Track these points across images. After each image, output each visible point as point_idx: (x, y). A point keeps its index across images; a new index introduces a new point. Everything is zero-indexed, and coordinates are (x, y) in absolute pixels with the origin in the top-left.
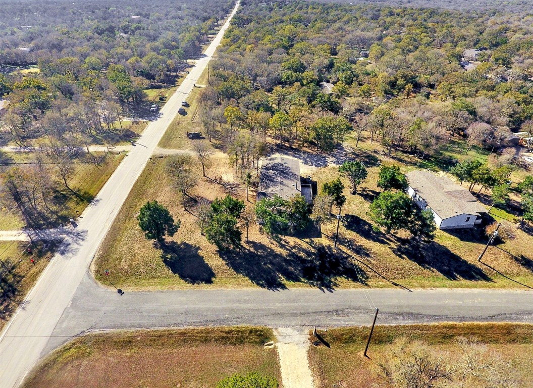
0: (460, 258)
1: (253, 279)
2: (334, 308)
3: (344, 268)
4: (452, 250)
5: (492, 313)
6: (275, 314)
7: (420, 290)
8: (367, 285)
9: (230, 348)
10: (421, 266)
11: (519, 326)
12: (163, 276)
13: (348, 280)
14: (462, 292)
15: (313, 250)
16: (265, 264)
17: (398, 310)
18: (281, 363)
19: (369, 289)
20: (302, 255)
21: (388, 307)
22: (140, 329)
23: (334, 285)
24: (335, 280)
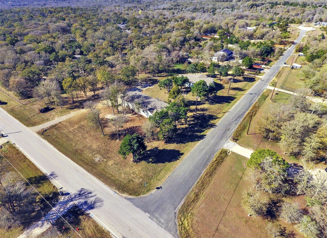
1: (192, 141)
2: (224, 129)
3: (207, 117)
5: (248, 105)
6: (217, 144)
8: (219, 118)
9: (223, 164)
11: (255, 104)
12: (162, 168)
13: (214, 120)
15: (192, 119)
16: (188, 133)
17: (235, 118)
18: (239, 153)
19: (222, 119)
20: (192, 122)
21: (233, 119)
22: (192, 188)
23: (214, 124)
24: (211, 123)
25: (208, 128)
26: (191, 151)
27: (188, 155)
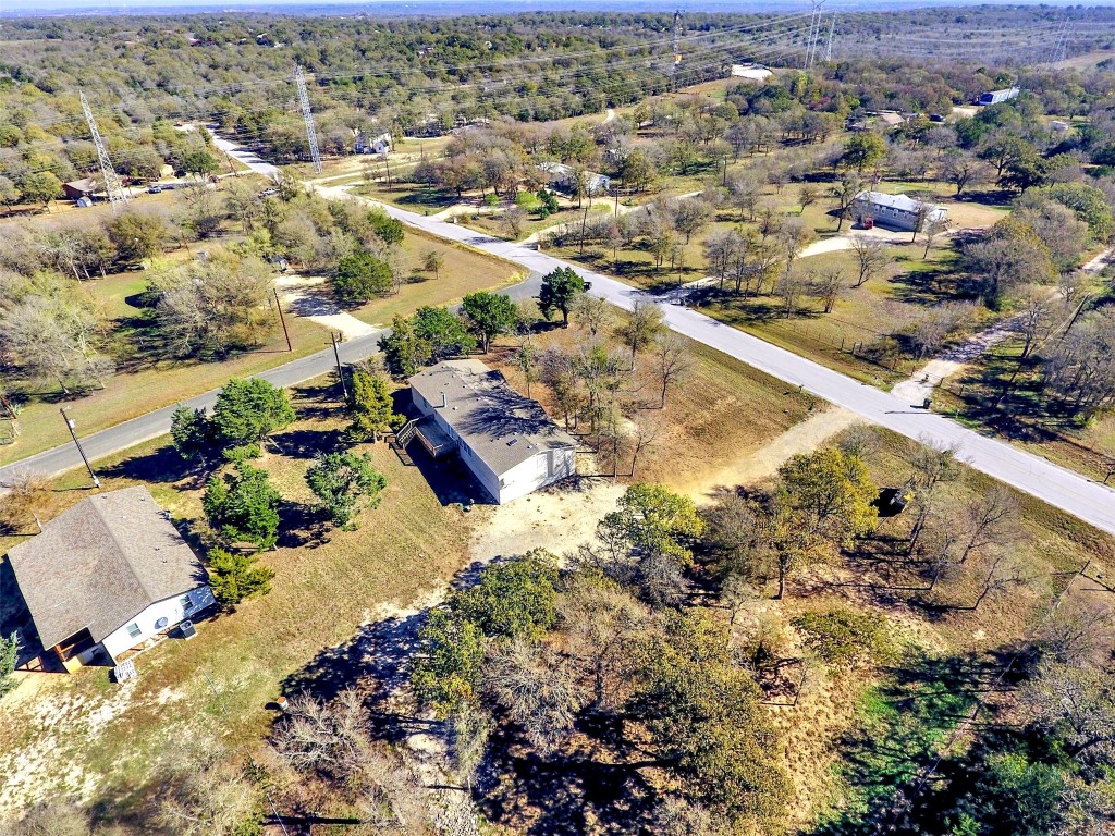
13: (318, 386)
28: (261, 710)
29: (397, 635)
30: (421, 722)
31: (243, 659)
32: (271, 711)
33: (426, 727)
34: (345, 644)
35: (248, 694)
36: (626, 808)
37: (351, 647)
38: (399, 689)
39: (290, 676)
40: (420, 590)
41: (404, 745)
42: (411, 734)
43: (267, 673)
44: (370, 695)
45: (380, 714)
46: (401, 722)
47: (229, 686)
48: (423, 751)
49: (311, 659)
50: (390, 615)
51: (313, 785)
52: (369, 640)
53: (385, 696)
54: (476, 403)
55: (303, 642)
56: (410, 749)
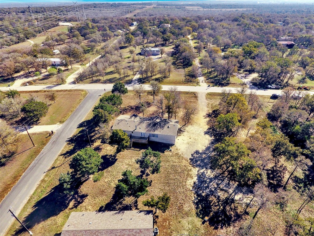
0: (44, 220)
1: (89, 120)
2: (58, 141)
3: (76, 149)
4: (53, 218)
7: (42, 178)
8: (62, 155)
10: (54, 187)
13: (69, 150)
14: (23, 202)
15: (94, 138)
19: (58, 155)
20: (93, 134)
23: (69, 143)
24: (73, 145)
25: (75, 136)
26: (88, 114)
27: (89, 111)
28: (203, 226)
29: (201, 185)
30: (232, 194)
31: (179, 222)
32: (205, 223)
33: (233, 194)
34: (194, 196)
35: (195, 226)
36: (272, 175)
37: (197, 196)
38: (219, 193)
39: (196, 213)
40: (190, 172)
41: (236, 201)
42: (234, 198)
43: (190, 219)
44: (216, 199)
45: (224, 200)
46: (229, 197)
47: (187, 230)
48: (240, 198)
49: (194, 206)
50: (193, 183)
51: (236, 225)
52: (197, 191)
53: (219, 197)
54: (144, 124)
55: (186, 205)
56: (238, 200)
